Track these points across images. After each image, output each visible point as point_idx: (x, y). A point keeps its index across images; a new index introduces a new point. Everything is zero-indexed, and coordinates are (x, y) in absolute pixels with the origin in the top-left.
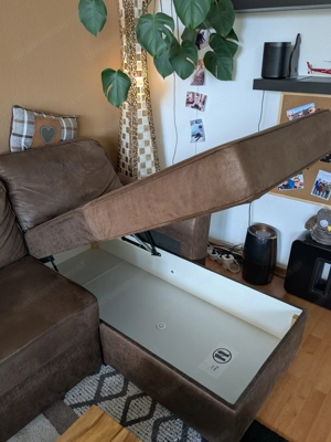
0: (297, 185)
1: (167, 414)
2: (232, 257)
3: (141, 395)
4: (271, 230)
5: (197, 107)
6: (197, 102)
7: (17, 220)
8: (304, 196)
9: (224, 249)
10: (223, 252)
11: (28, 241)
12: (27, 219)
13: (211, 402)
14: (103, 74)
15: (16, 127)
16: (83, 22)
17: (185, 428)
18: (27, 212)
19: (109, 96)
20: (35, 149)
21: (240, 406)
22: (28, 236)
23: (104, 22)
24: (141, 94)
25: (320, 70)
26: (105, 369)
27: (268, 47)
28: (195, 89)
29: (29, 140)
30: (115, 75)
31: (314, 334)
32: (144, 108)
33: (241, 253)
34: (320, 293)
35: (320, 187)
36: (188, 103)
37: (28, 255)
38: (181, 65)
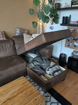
0: (70, 45)
1: (37, 85)
2: (57, 60)
3: (33, 81)
4: (65, 55)
5: (52, 29)
6: (52, 28)
7: (15, 48)
8: (71, 48)
9: (56, 58)
10: (55, 59)
11: (17, 52)
12: (17, 48)
13: (43, 81)
14: (33, 22)
15: (17, 32)
16: (30, 13)
17: (39, 87)
18: (17, 46)
19: (34, 26)
20: (20, 36)
21: (47, 82)
22: (17, 51)
23: (33, 13)
24: (41, 26)
25: (73, 22)
26: (27, 76)
27: (64, 17)
28: (52, 25)
29: (19, 34)
30: (35, 23)
31: (70, 76)
32: (41, 29)
33: (59, 59)
34: (74, 69)
35: (75, 46)
36: (50, 28)
37: (16, 54)
38: (46, 21)
